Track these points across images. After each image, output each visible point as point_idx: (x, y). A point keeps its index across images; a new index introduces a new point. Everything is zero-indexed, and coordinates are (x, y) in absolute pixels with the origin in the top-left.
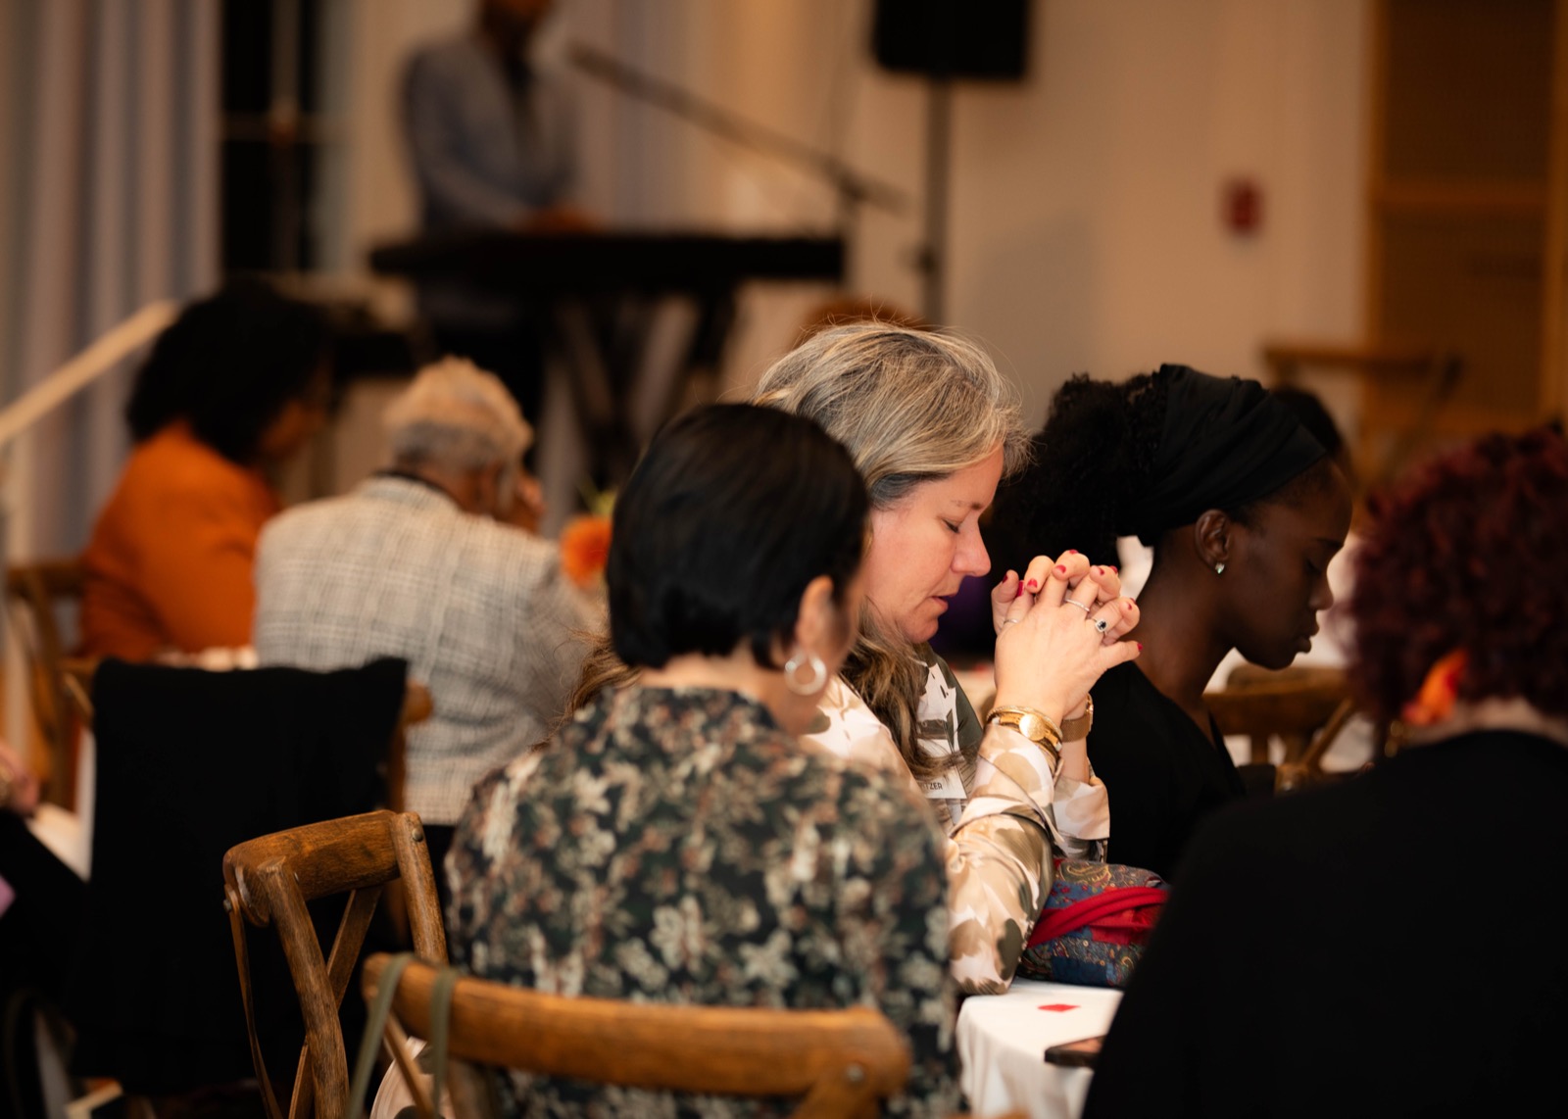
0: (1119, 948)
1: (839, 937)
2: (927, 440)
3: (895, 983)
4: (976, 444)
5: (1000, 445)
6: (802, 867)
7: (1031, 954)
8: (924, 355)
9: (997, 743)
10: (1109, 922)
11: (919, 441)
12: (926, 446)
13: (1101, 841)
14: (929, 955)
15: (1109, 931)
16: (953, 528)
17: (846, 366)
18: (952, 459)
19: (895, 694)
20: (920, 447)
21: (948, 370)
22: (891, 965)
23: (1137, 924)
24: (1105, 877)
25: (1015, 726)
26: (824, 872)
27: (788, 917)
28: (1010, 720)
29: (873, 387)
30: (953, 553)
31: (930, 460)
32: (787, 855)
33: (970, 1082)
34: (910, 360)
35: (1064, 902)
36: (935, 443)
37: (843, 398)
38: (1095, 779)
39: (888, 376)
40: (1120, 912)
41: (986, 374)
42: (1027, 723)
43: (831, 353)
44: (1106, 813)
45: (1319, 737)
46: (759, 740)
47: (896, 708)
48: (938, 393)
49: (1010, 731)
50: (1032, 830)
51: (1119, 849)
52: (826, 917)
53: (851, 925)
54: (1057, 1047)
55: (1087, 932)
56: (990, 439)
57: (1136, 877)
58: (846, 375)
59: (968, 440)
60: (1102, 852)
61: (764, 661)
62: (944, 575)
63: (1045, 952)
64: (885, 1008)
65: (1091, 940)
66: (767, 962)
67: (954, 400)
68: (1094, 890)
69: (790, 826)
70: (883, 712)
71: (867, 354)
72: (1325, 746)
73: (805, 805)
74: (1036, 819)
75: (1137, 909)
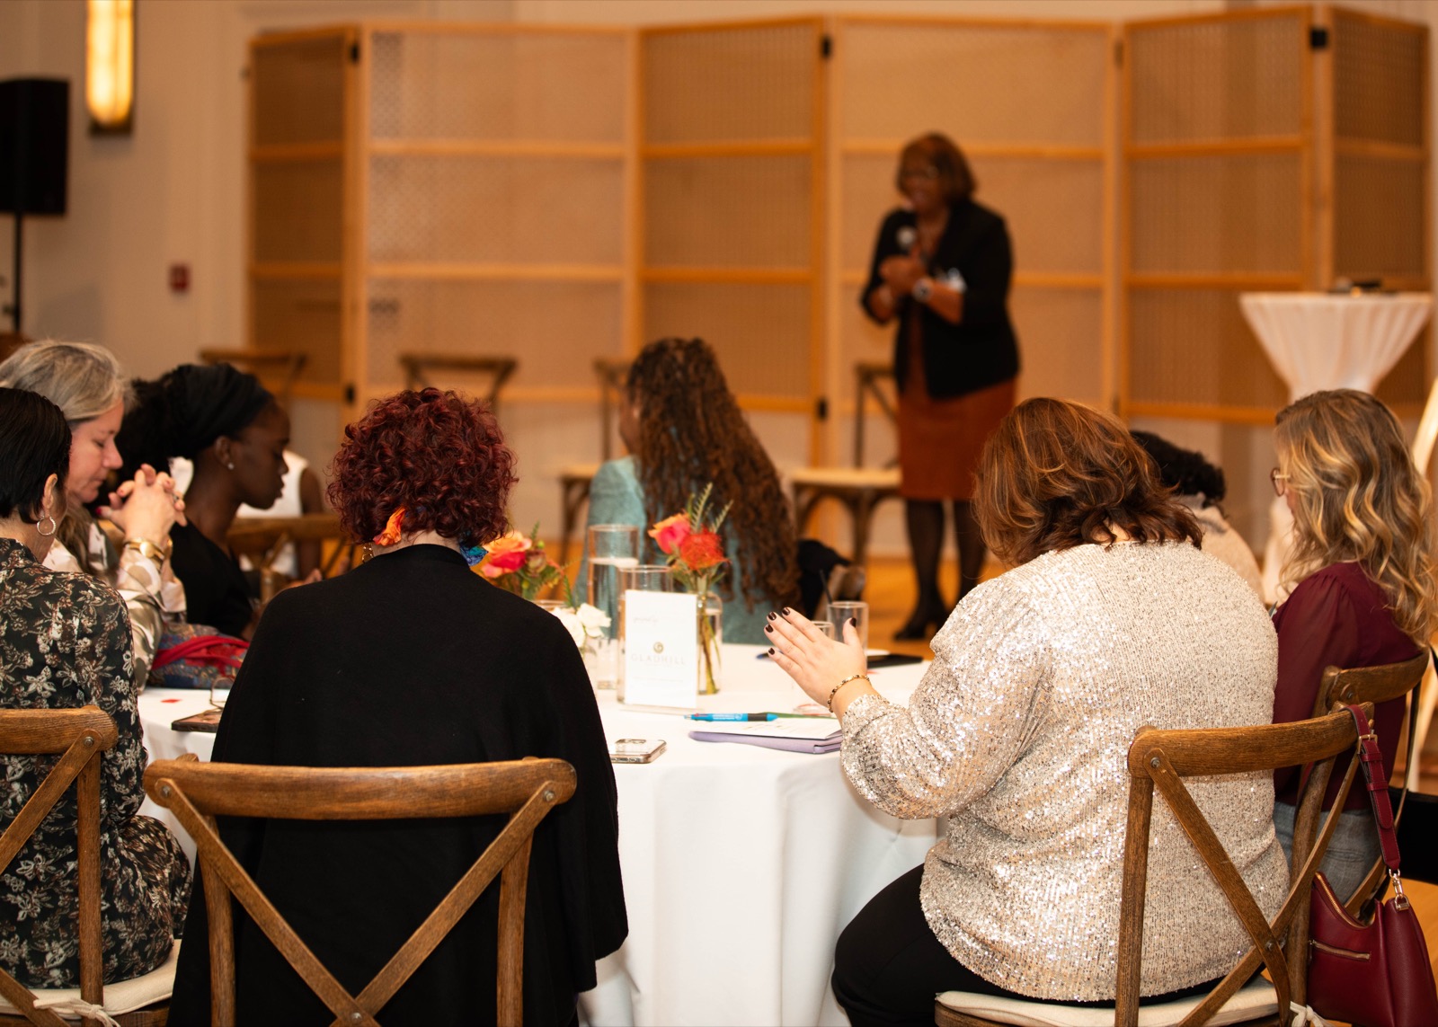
0: (200, 668)
1: (78, 669)
2: (83, 400)
3: (107, 692)
4: (109, 400)
5: (121, 399)
6: (55, 632)
7: (153, 673)
8: (76, 355)
9: (129, 561)
10: (195, 655)
11: (79, 402)
12: (82, 404)
13: (182, 612)
14: (124, 676)
15: (194, 659)
16: (101, 445)
17: (36, 366)
18: (96, 409)
19: (77, 538)
20: (78, 405)
21: (90, 362)
22: (104, 682)
23: (209, 655)
24: (190, 632)
25: (138, 550)
26: (67, 634)
27: (49, 659)
28: (135, 546)
29: (51, 376)
30: (102, 457)
31: (86, 411)
32: (48, 626)
33: (145, 742)
34: (69, 358)
35: (170, 646)
36: (87, 402)
37: (36, 383)
38: (177, 580)
39: (58, 369)
40: (199, 650)
41: (110, 362)
42: (144, 547)
43: (27, 360)
44: (183, 597)
45: (270, 555)
46: (27, 566)
47: (78, 545)
48: (85, 375)
49: (136, 553)
50: (148, 607)
51: (193, 616)
52: (70, 658)
53: (82, 662)
54: (178, 721)
55: (183, 661)
56: (115, 397)
57: (207, 631)
58: (37, 371)
59: (103, 398)
60: (182, 618)
61: (27, 520)
62: (99, 470)
63: (161, 673)
64: (102, 705)
65: (184, 665)
66: (40, 684)
67: (95, 378)
68: (185, 638)
69: (48, 610)
70: (72, 548)
71: (47, 358)
72: (273, 560)
73: (55, 599)
74: (150, 600)
75: (208, 648)
